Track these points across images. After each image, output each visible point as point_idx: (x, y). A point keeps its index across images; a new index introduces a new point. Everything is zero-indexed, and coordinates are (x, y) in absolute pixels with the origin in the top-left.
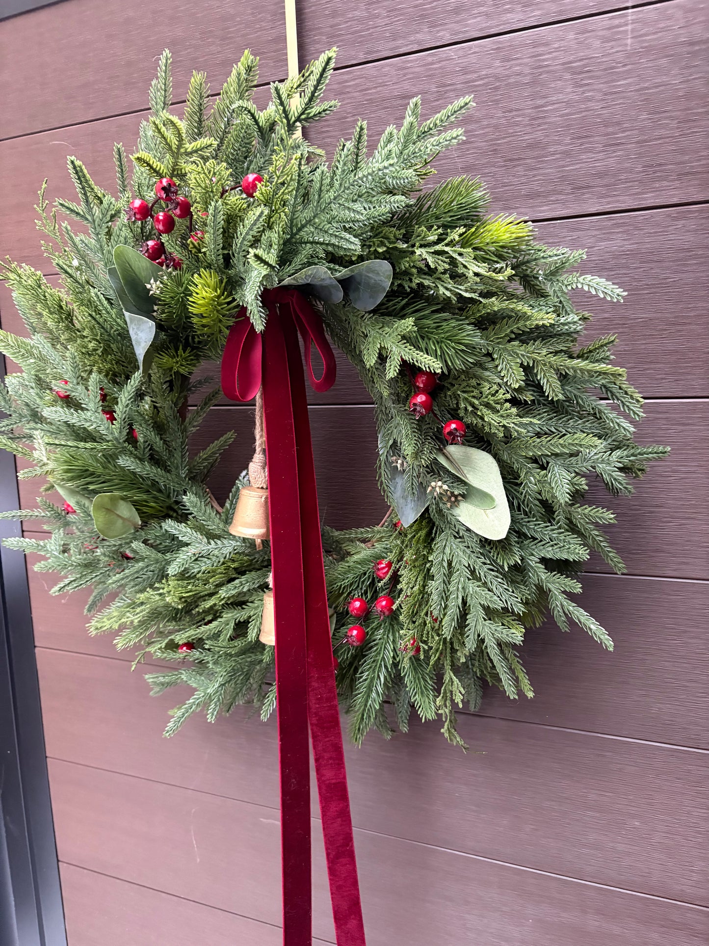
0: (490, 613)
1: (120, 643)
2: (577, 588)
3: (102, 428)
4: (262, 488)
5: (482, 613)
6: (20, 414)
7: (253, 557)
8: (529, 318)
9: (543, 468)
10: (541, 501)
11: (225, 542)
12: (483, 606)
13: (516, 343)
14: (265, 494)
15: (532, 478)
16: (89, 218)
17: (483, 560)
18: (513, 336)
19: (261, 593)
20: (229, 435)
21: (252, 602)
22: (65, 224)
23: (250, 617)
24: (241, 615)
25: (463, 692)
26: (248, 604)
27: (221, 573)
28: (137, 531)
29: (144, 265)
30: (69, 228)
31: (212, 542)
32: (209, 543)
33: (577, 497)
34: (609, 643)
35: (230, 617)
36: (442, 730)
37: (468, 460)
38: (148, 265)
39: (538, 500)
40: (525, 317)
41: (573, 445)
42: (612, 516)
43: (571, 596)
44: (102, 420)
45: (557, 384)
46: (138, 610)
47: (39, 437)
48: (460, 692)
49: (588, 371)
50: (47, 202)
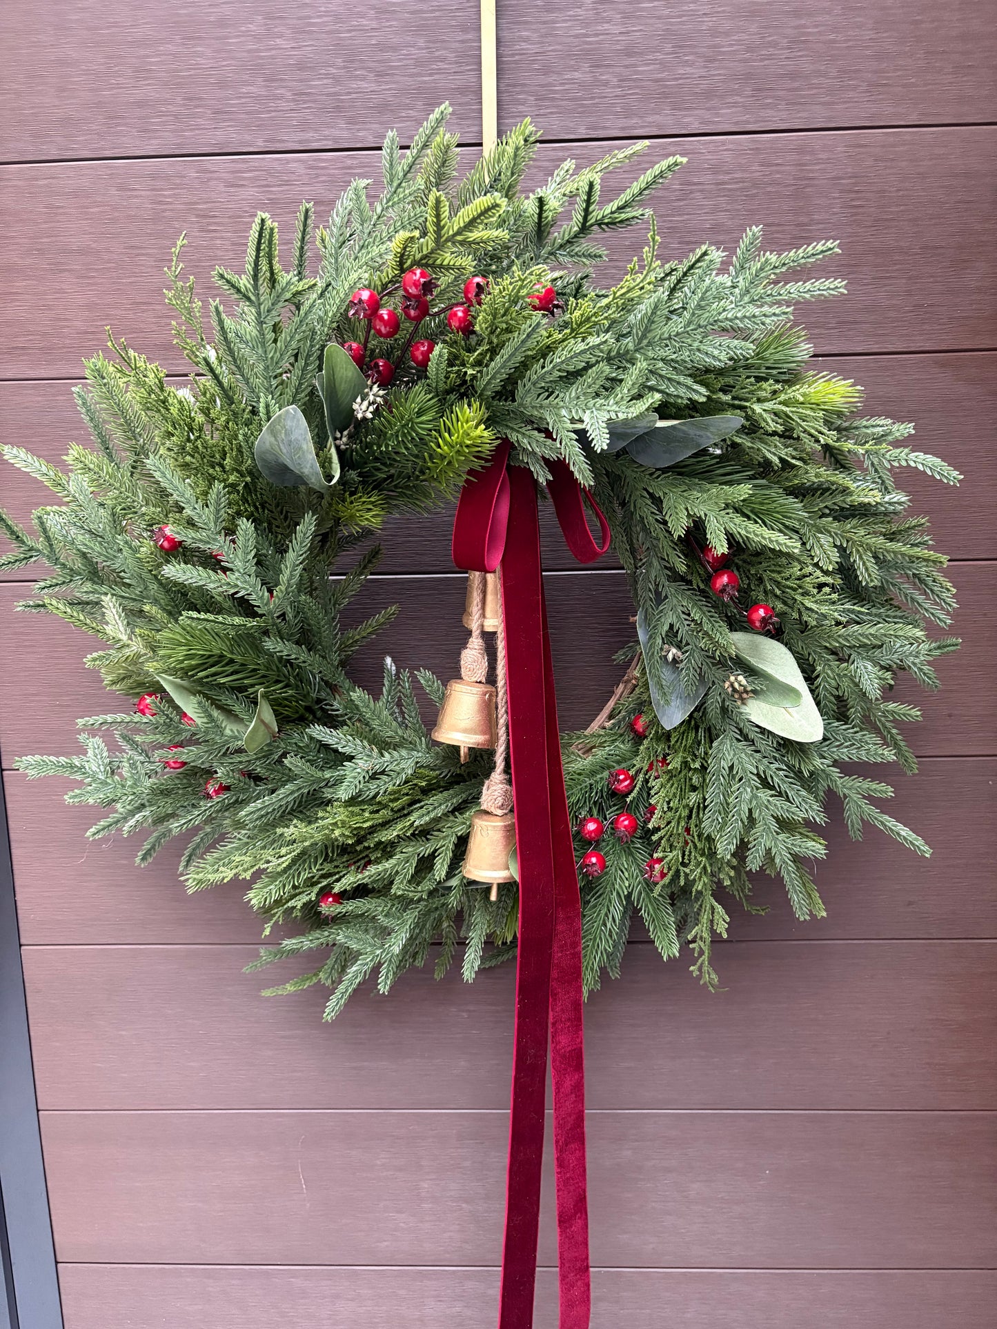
0: (785, 825)
1: (255, 898)
2: (887, 791)
3: (254, 597)
4: (480, 682)
5: (774, 826)
6: (72, 570)
7: (438, 772)
8: (851, 493)
9: (841, 660)
10: (838, 698)
11: (403, 753)
12: (777, 819)
13: (830, 519)
15: (829, 672)
16: (253, 298)
17: (777, 765)
18: (828, 511)
19: (452, 818)
20: (392, 608)
21: (439, 830)
22: (214, 303)
23: (436, 850)
24: (425, 849)
25: (728, 920)
26: (434, 833)
27: (407, 794)
28: (275, 741)
29: (350, 374)
30: (221, 308)
31: (386, 754)
32: (383, 755)
33: (889, 692)
34: (927, 851)
35: (412, 852)
36: (692, 968)
37: (755, 648)
38: (355, 376)
39: (834, 696)
40: (845, 491)
41: (885, 635)
42: (919, 713)
43: (872, 800)
44: (254, 586)
45: (873, 568)
46: (283, 851)
47: (111, 604)
48: (724, 920)
49: (910, 557)
50: (181, 265)
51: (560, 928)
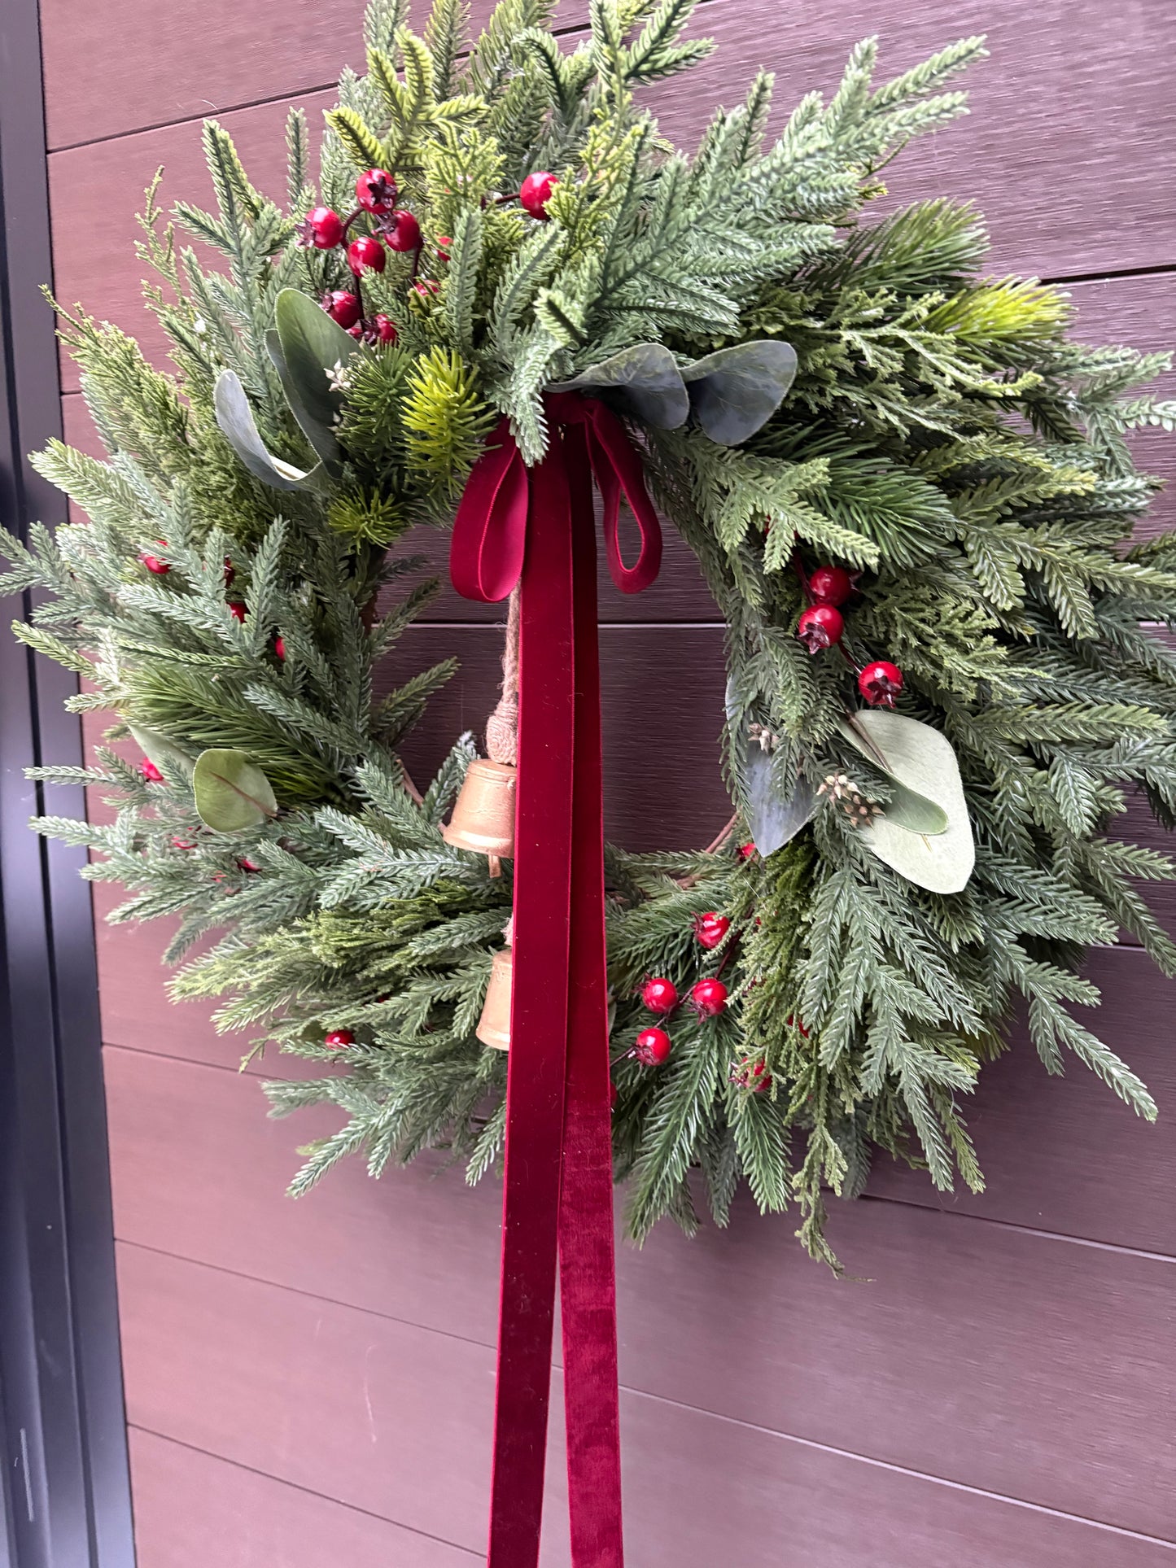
0: (915, 1028)
1: (222, 1021)
2: (1090, 996)
3: (223, 629)
4: (509, 764)
5: (899, 1027)
6: (78, 597)
7: (472, 888)
8: (1044, 478)
9: (1041, 765)
10: (1031, 828)
11: (426, 855)
12: (904, 1016)
13: (1014, 525)
14: (513, 775)
15: (1018, 783)
16: (232, 243)
17: (911, 929)
18: (1009, 512)
19: (483, 954)
20: (448, 663)
21: (464, 968)
22: (187, 252)
23: (459, 994)
24: (443, 989)
25: (845, 1168)
26: (458, 971)
27: (414, 911)
28: (270, 823)
29: (327, 332)
30: (194, 259)
31: (402, 854)
32: (397, 855)
33: (1105, 825)
34: (1148, 1106)
35: (424, 991)
36: (798, 1233)
37: (897, 740)
38: (336, 335)
39: (1026, 825)
40: (1036, 475)
41: (1106, 725)
42: (1170, 867)
43: (1075, 1010)
44: (224, 615)
45: (1086, 607)
46: (260, 964)
47: (108, 638)
48: (841, 1169)
49: (1152, 587)
50: (159, 209)
51: (573, 1130)
